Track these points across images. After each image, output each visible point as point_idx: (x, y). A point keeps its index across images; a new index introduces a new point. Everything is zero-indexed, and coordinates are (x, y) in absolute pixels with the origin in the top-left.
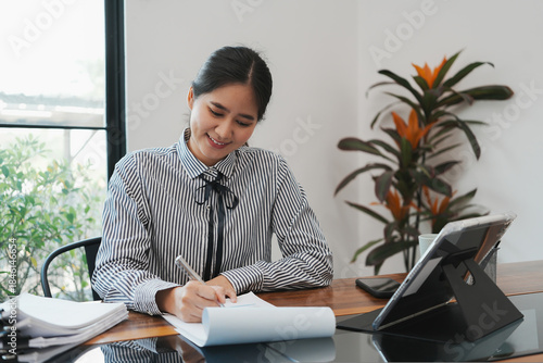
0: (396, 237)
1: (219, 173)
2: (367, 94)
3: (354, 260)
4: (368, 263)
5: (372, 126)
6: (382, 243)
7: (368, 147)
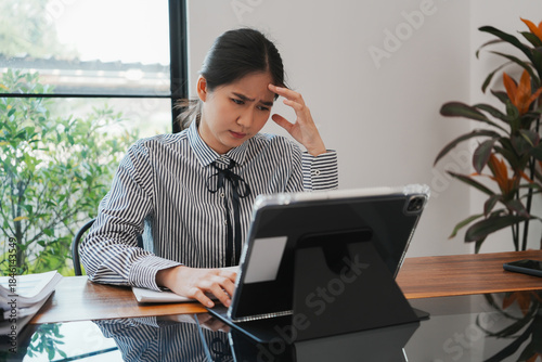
0: (502, 211)
1: (232, 161)
2: (477, 54)
3: (454, 235)
4: (468, 239)
5: (484, 89)
6: (483, 218)
7: (473, 112)
